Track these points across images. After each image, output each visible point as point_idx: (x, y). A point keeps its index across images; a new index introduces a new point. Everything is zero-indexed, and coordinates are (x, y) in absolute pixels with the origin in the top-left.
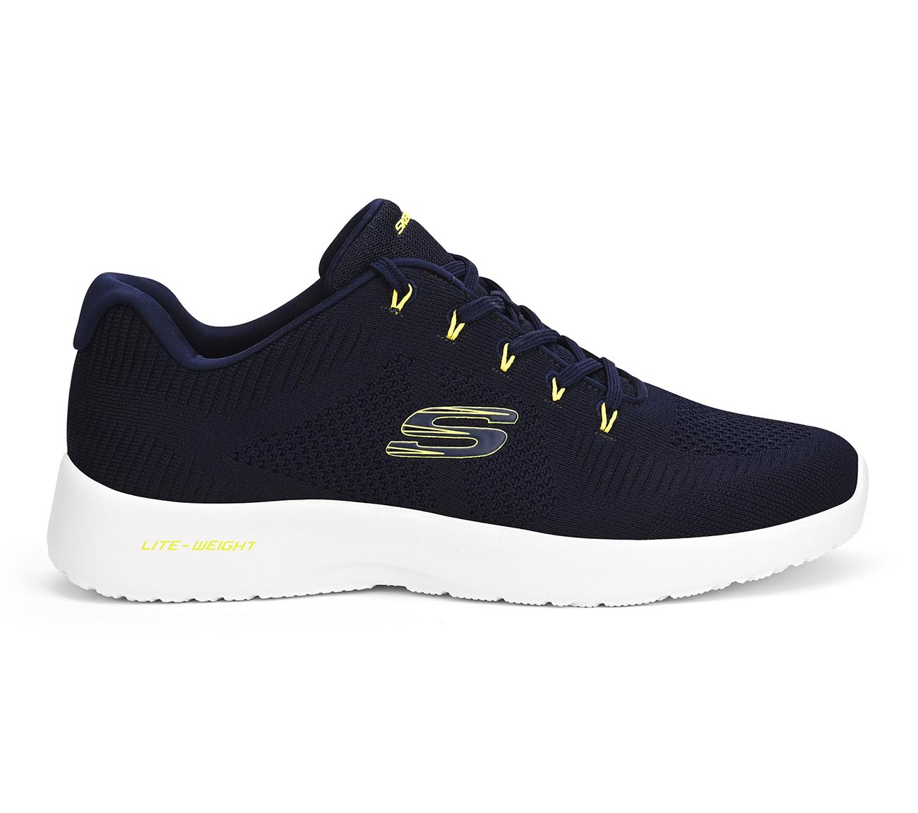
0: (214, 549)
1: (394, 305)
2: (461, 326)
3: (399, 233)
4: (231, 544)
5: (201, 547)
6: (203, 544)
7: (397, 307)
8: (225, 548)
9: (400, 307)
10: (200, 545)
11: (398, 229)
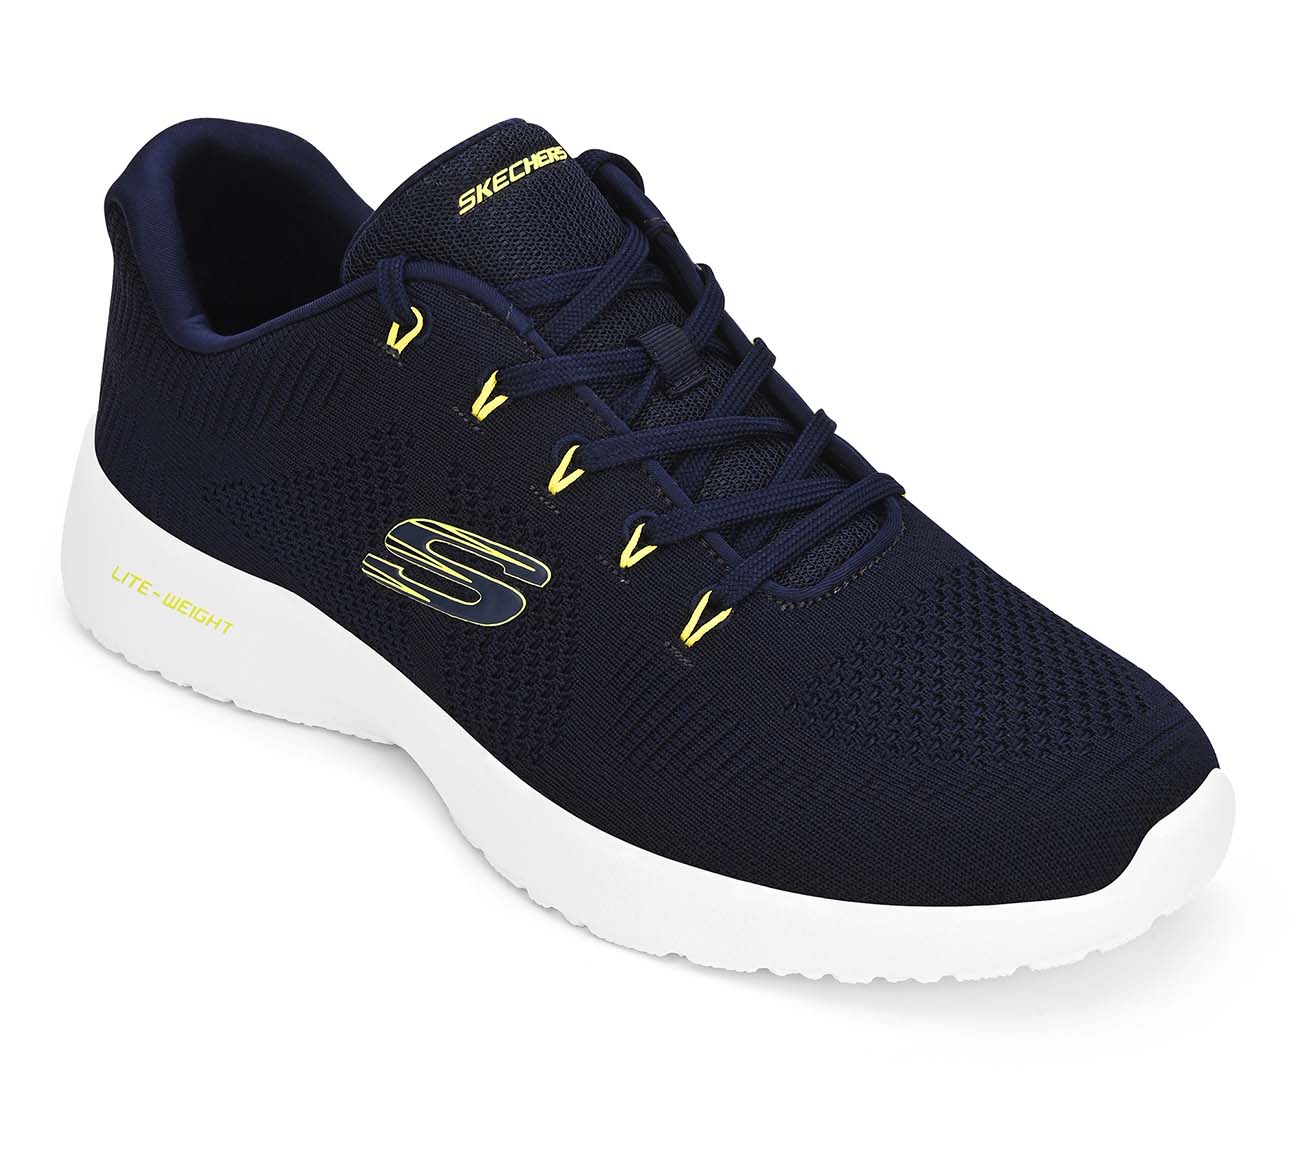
0: (185, 613)
1: (391, 340)
2: (500, 400)
3: (461, 213)
4: (205, 615)
5: (173, 605)
6: (176, 600)
7: (396, 347)
8: (198, 617)
9: (401, 346)
10: (172, 601)
11: (461, 204)
